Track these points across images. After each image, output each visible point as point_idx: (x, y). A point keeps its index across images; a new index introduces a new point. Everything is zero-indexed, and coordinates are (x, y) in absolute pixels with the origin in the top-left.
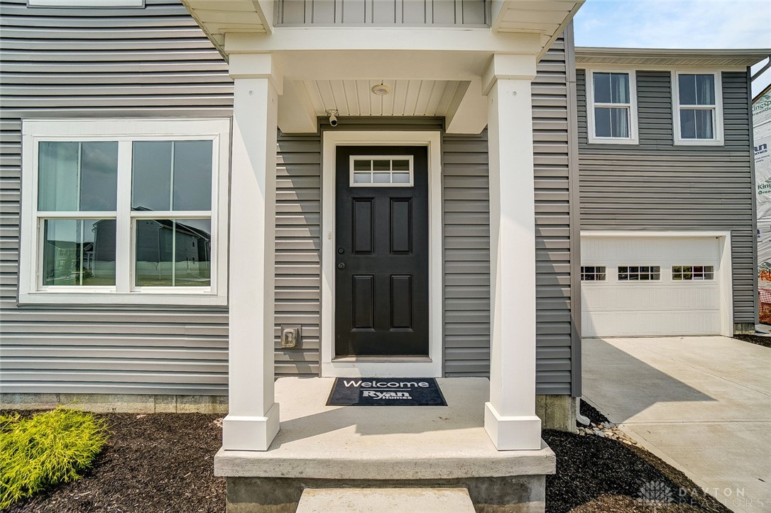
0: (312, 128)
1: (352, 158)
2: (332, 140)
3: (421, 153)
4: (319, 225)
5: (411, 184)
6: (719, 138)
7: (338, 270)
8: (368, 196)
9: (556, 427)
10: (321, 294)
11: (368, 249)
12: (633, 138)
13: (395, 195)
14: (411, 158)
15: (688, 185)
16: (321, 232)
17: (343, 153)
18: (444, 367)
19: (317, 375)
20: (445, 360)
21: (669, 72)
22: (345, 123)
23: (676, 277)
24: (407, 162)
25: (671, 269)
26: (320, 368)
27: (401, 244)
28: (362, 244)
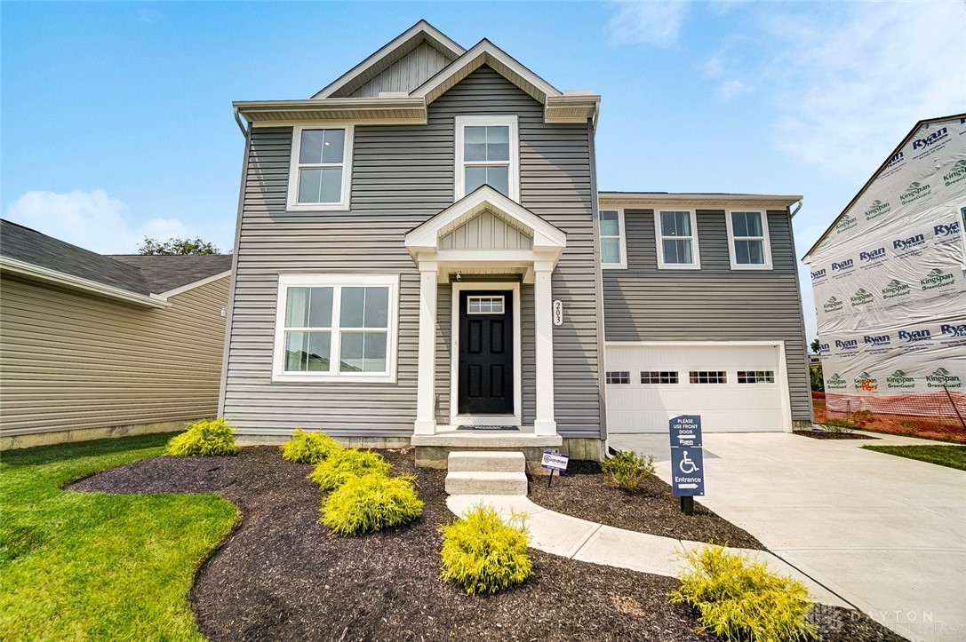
0: (447, 281)
1: (469, 297)
2: (457, 287)
3: (508, 295)
4: (450, 337)
5: (503, 312)
6: (768, 264)
7: (460, 362)
8: (479, 320)
9: (593, 459)
10: (450, 376)
11: (478, 350)
12: (696, 264)
13: (493, 319)
14: (503, 297)
15: (745, 302)
16: (451, 340)
17: (463, 295)
18: (522, 419)
19: (448, 424)
20: (523, 416)
21: (724, 211)
22: (466, 278)
23: (741, 381)
24: (500, 300)
25: (736, 374)
26: (449, 420)
27: (497, 347)
28: (475, 347)
